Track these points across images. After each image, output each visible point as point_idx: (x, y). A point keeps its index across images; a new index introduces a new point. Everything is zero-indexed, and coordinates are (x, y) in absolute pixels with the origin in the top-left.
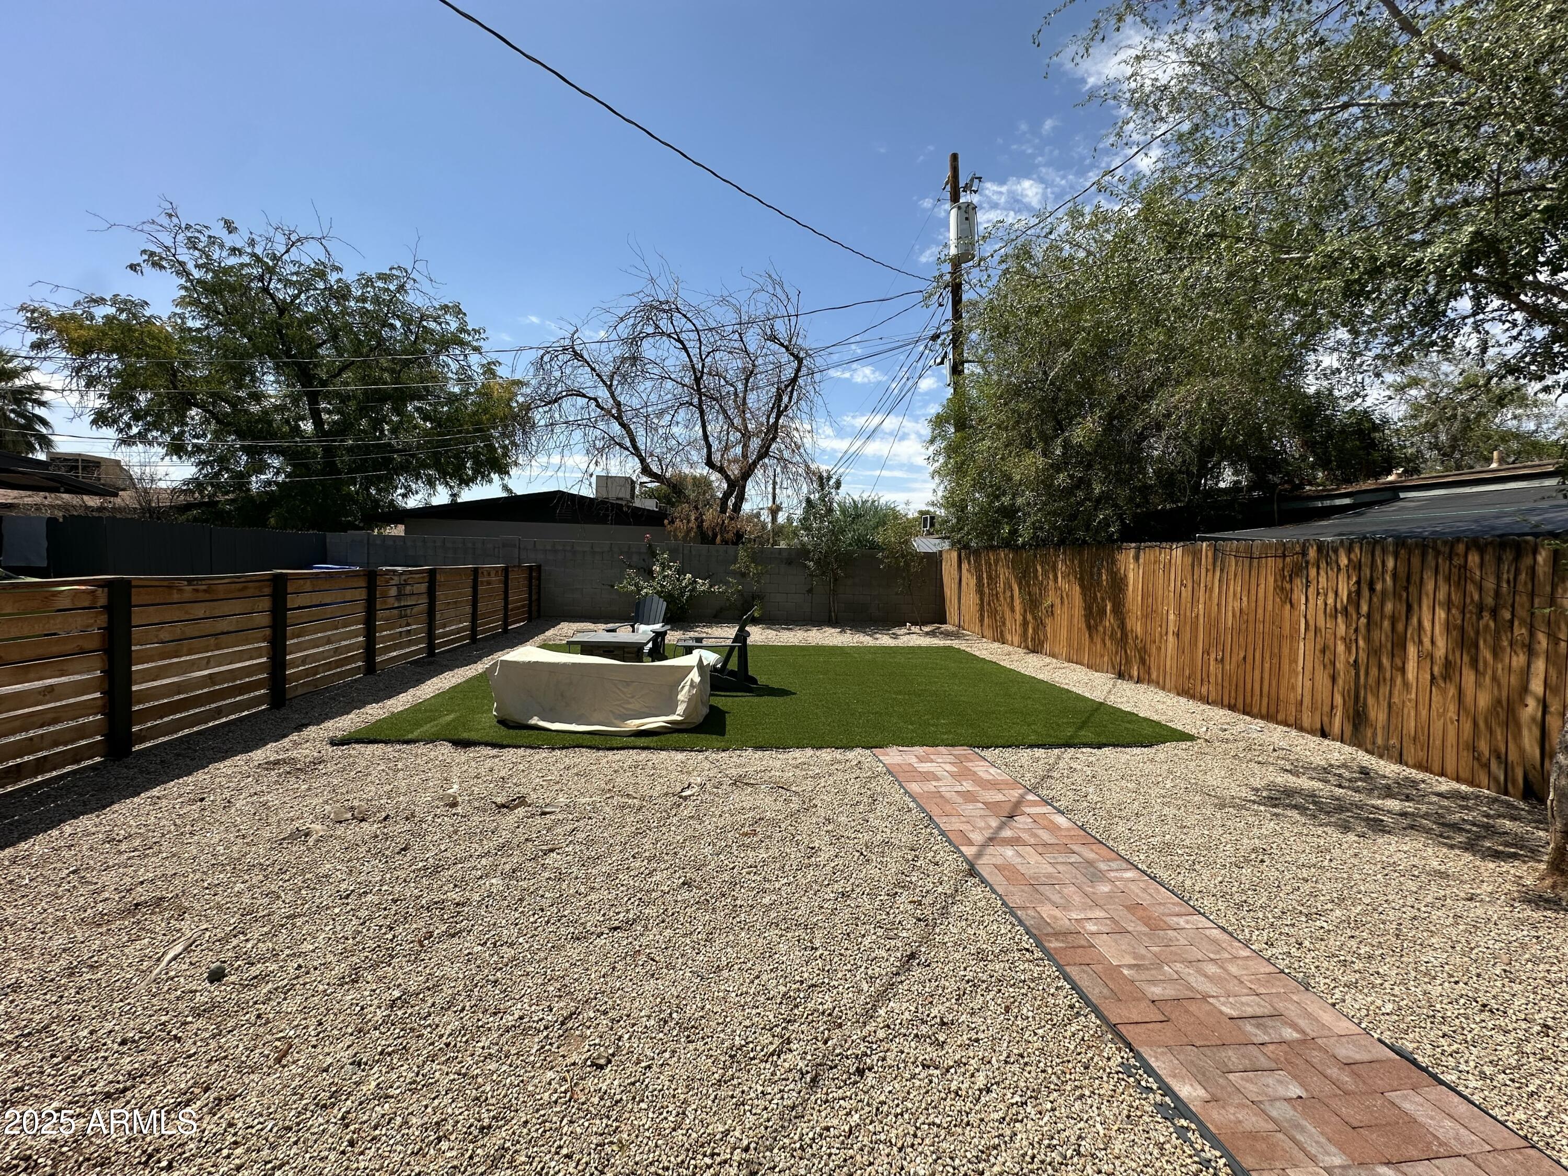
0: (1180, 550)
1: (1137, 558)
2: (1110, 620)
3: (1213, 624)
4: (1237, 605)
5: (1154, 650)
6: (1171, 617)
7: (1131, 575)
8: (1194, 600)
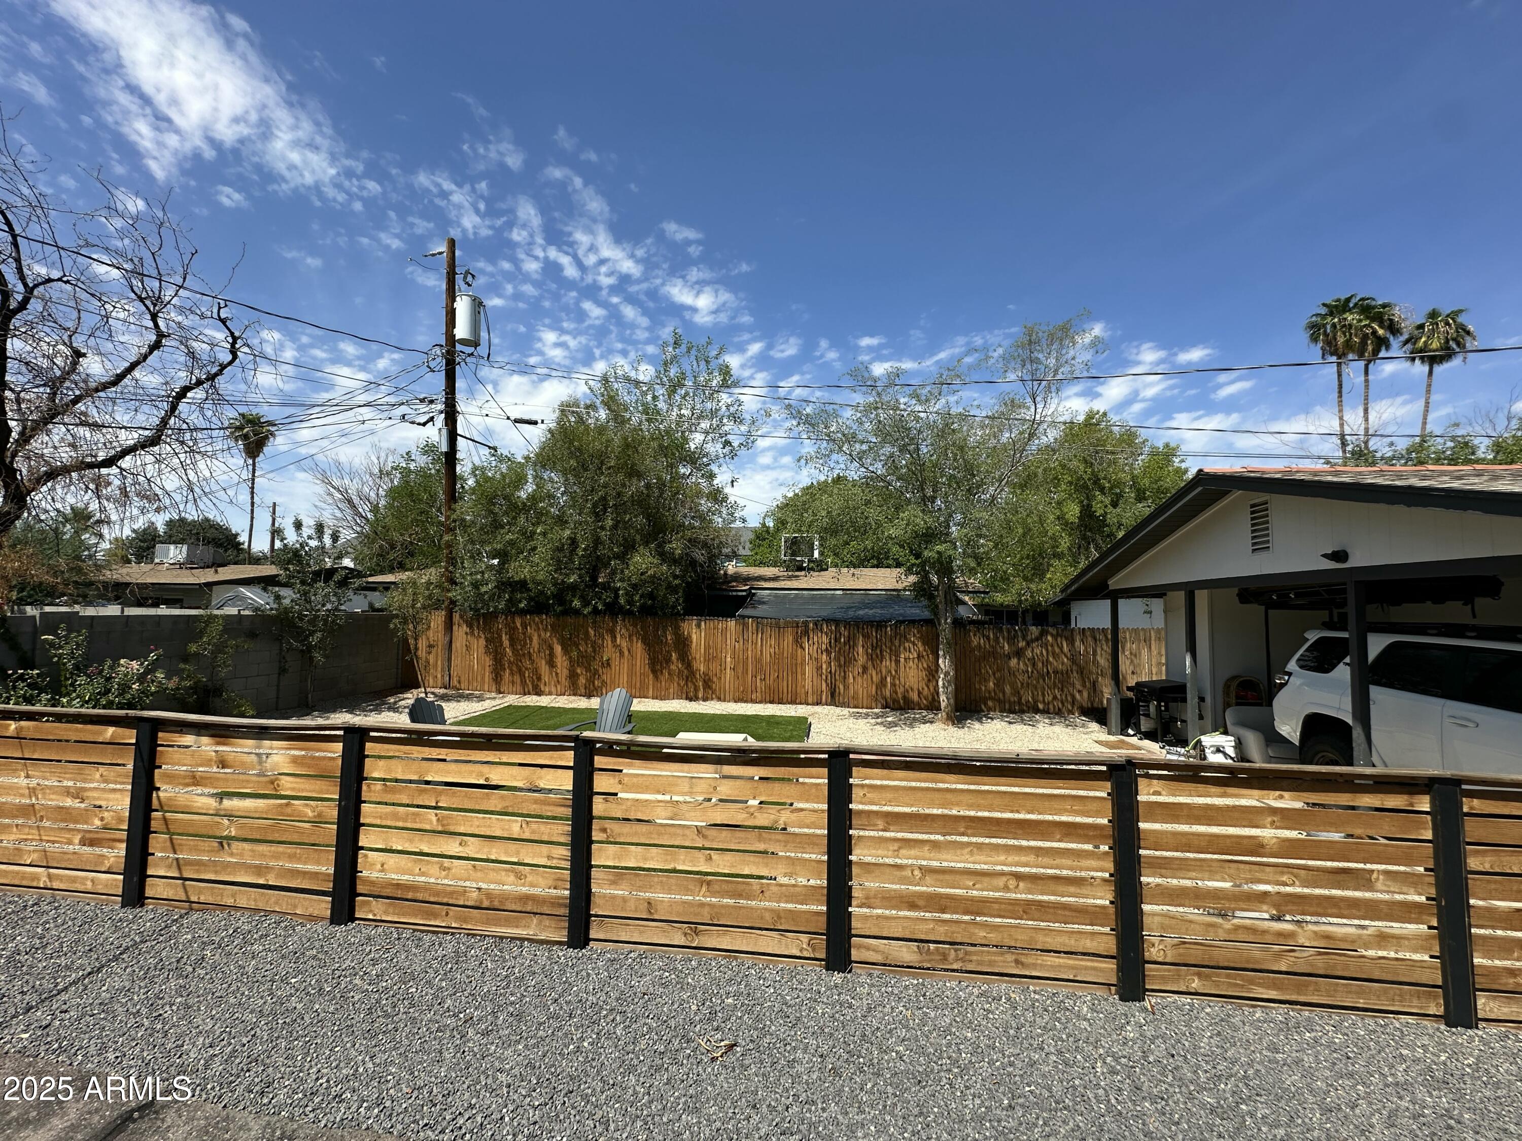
0: (733, 623)
1: (699, 626)
2: (676, 665)
3: (758, 661)
4: (772, 650)
5: (715, 679)
6: (729, 659)
7: (694, 637)
8: (745, 650)
